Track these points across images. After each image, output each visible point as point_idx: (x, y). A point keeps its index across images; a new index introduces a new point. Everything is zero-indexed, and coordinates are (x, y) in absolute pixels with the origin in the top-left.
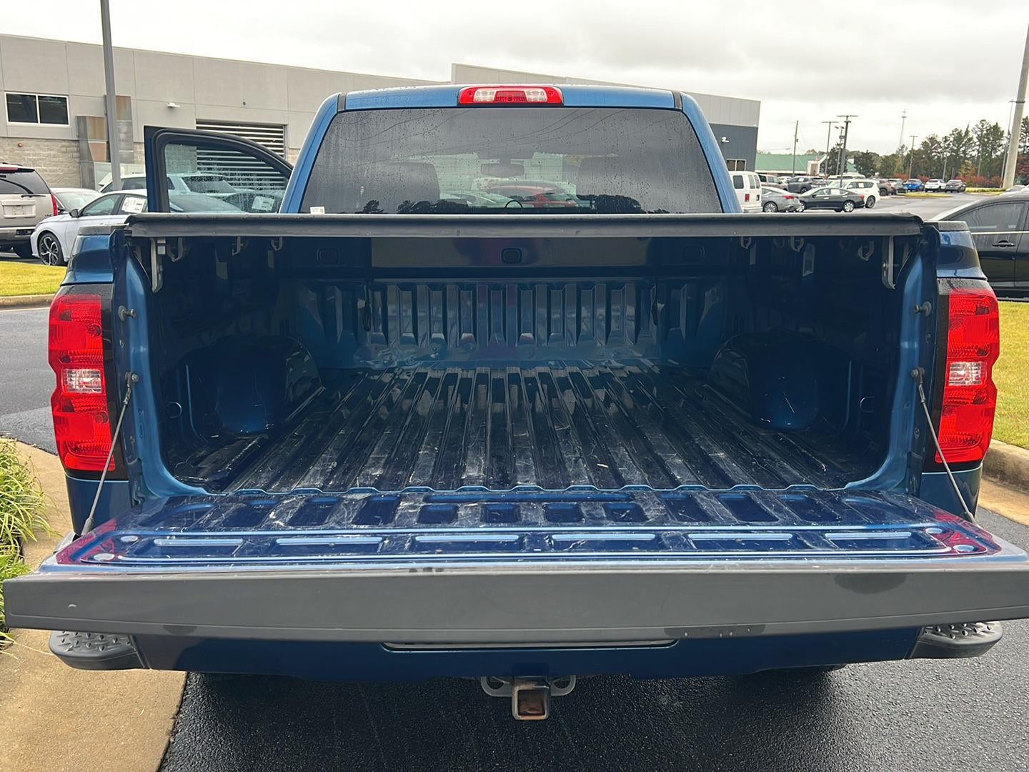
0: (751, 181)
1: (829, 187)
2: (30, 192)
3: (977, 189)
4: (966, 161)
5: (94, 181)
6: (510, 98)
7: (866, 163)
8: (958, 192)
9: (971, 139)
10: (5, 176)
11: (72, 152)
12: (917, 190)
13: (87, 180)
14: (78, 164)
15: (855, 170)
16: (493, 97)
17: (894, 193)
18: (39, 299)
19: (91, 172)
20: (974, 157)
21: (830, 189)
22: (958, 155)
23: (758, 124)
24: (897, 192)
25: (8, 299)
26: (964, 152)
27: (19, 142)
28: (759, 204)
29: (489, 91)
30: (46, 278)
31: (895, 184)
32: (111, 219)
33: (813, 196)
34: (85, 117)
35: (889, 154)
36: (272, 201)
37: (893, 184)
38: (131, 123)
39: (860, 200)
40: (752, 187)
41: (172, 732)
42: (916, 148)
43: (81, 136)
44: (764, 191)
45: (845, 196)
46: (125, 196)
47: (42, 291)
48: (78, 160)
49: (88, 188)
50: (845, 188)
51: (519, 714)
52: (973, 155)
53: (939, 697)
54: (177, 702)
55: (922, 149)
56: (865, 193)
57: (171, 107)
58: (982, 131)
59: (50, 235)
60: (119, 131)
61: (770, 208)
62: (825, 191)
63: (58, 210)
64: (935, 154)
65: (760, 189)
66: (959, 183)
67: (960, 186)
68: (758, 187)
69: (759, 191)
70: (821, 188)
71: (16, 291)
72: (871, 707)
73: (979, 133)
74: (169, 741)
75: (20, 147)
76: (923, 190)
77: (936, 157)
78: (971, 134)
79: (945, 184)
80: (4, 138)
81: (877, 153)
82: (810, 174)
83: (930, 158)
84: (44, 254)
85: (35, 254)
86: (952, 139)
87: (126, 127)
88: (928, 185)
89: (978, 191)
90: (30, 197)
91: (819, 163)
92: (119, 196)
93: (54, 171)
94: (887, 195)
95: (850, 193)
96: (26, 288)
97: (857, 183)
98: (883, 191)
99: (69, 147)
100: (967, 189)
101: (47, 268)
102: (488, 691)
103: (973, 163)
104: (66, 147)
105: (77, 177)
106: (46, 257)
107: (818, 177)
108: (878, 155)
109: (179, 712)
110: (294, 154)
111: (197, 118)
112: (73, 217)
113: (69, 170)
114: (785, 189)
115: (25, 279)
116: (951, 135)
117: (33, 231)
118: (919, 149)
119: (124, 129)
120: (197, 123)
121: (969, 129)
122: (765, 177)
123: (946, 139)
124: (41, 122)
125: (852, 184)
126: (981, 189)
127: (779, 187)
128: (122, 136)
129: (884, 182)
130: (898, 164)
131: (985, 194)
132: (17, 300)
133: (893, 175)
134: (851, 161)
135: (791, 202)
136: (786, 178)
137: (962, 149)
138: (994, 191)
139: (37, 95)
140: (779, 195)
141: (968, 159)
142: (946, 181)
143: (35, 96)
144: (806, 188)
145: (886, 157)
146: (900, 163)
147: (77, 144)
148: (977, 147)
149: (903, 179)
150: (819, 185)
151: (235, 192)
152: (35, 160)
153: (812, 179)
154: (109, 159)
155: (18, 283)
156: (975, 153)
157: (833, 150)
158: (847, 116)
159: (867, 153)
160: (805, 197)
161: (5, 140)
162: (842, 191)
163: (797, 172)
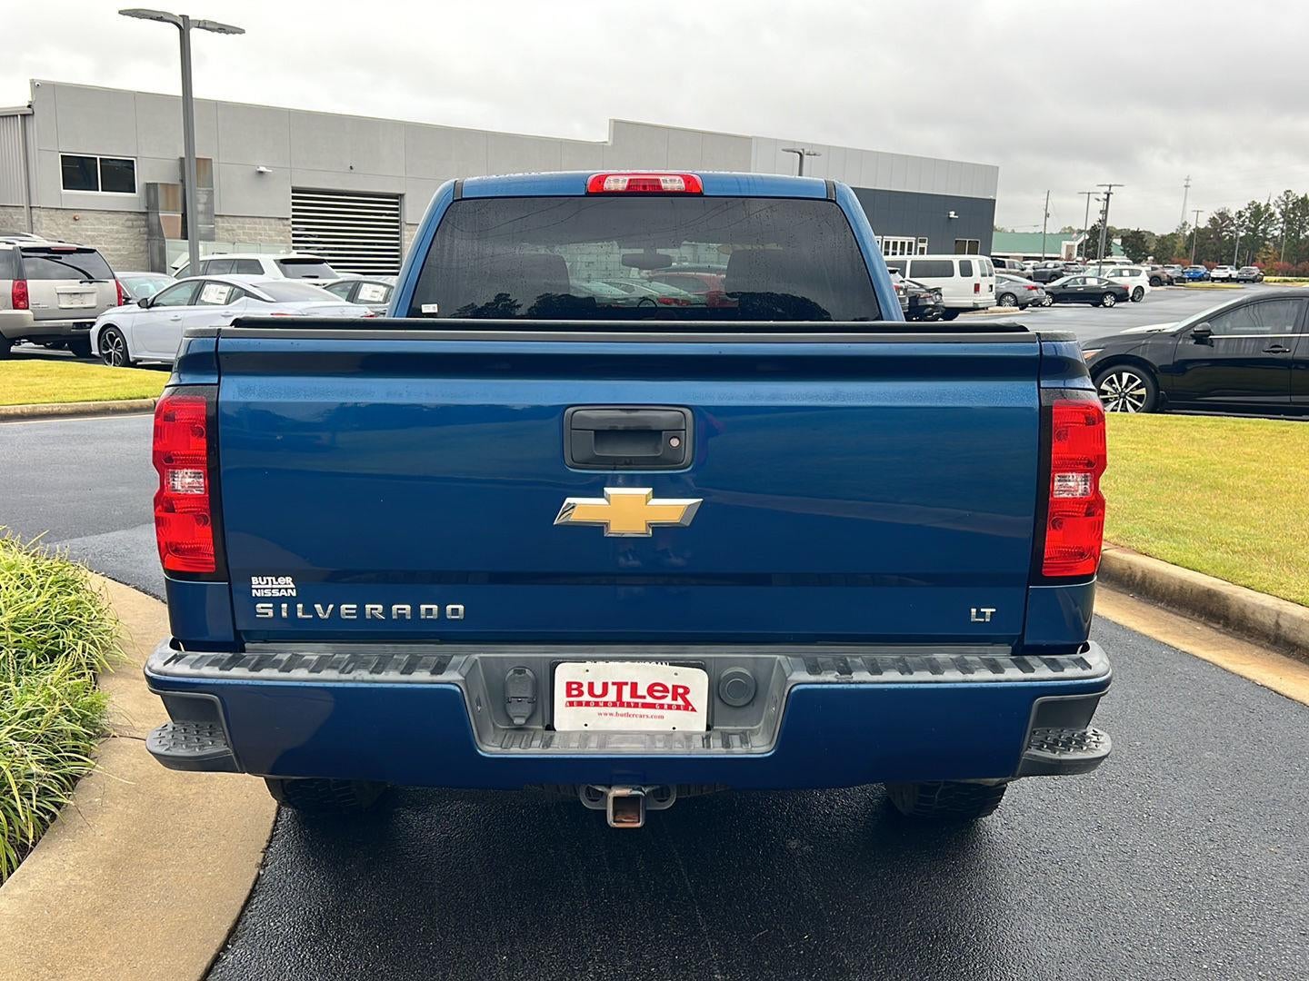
0: (982, 267)
1: (1085, 275)
2: (90, 277)
3: (1277, 278)
4: (1267, 243)
5: (165, 263)
6: (645, 187)
7: (1136, 245)
8: (1254, 282)
9: (1272, 215)
10: (61, 258)
11: (139, 227)
12: (1200, 279)
13: (157, 260)
14: (145, 242)
15: (1123, 253)
16: (625, 185)
17: (1170, 282)
18: (101, 407)
19: (162, 251)
20: (1276, 237)
21: (1085, 278)
22: (1255, 235)
23: (995, 196)
24: (1175, 281)
25: (65, 406)
26: (1264, 231)
27: (75, 214)
28: (992, 297)
29: (621, 178)
30: (109, 381)
31: (1174, 271)
32: (188, 310)
33: (1064, 286)
34: (157, 184)
35: (1167, 233)
36: (383, 290)
37: (1169, 272)
38: (212, 191)
39: (1122, 292)
40: (983, 275)
41: (262, 864)
42: (1202, 226)
43: (151, 207)
44: (1001, 280)
45: (1104, 286)
46: (204, 282)
47: (105, 397)
48: (146, 236)
49: (159, 272)
50: (1105, 277)
51: (614, 822)
52: (1276, 235)
53: (1097, 847)
54: (267, 837)
55: (1210, 226)
56: (1131, 283)
57: (261, 172)
58: (1286, 205)
59: (113, 329)
60: (198, 201)
61: (1008, 301)
62: (1078, 280)
63: (123, 300)
64: (1226, 233)
65: (994, 278)
66: (1255, 270)
67: (1256, 274)
68: (990, 275)
69: (992, 280)
70: (1075, 275)
71: (74, 397)
72: (1019, 856)
73: (1283, 207)
74: (259, 873)
75: (76, 220)
76: (1208, 280)
77: (1228, 237)
78: (1272, 209)
79: (1237, 272)
80: (57, 209)
81: (1152, 232)
82: (1064, 257)
83: (1220, 239)
84: (105, 352)
85: (95, 352)
86: (1248, 215)
87: (206, 196)
88: (1215, 273)
89: (1279, 282)
90: (91, 282)
91: (1077, 243)
92: (198, 283)
93: (117, 250)
94: (1162, 285)
95: (1110, 283)
96: (86, 393)
97: (1121, 270)
98: (1155, 280)
99: (136, 221)
100: (1265, 278)
101: (109, 369)
102: (587, 804)
103: (1275, 245)
104: (131, 220)
105: (143, 258)
106: (109, 357)
107: (1074, 262)
108: (1154, 235)
109: (269, 847)
110: (412, 230)
111: (294, 185)
112: (142, 307)
113: (135, 249)
114: (1029, 278)
115: (84, 383)
116: (1246, 209)
117: (93, 324)
118: (1206, 227)
119: (203, 198)
120: (293, 192)
121: (1271, 203)
122: (1004, 262)
123: (1240, 215)
124: (102, 190)
125: (1114, 271)
126: (1283, 278)
127: (1022, 276)
128: (201, 207)
129: (1156, 269)
130: (1178, 246)
131: (1288, 284)
132: (75, 408)
133: (1170, 260)
134: (1118, 241)
135: (1035, 293)
136: (1032, 262)
137: (1261, 227)
138: (1300, 281)
139: (98, 158)
140: (1020, 284)
141: (1269, 240)
142: (1238, 268)
143: (96, 159)
144: (1057, 276)
145: (1163, 237)
146: (1180, 244)
147: (144, 217)
148: (1281, 225)
149: (1183, 266)
150: (1073, 272)
151: (337, 277)
152: (93, 236)
153: (1064, 265)
154: (185, 236)
155: (75, 387)
156: (1277, 233)
157: (1094, 227)
158: (1110, 186)
159: (1138, 232)
160: (1053, 288)
161: (58, 212)
162: (1100, 281)
163: (1047, 255)
